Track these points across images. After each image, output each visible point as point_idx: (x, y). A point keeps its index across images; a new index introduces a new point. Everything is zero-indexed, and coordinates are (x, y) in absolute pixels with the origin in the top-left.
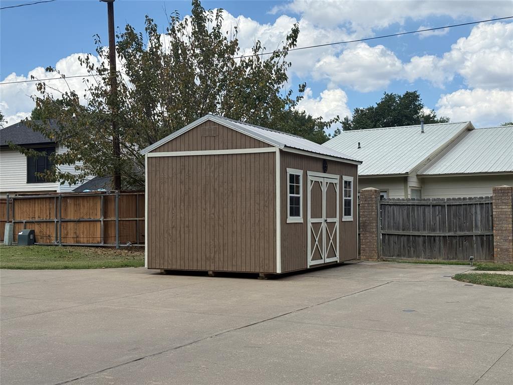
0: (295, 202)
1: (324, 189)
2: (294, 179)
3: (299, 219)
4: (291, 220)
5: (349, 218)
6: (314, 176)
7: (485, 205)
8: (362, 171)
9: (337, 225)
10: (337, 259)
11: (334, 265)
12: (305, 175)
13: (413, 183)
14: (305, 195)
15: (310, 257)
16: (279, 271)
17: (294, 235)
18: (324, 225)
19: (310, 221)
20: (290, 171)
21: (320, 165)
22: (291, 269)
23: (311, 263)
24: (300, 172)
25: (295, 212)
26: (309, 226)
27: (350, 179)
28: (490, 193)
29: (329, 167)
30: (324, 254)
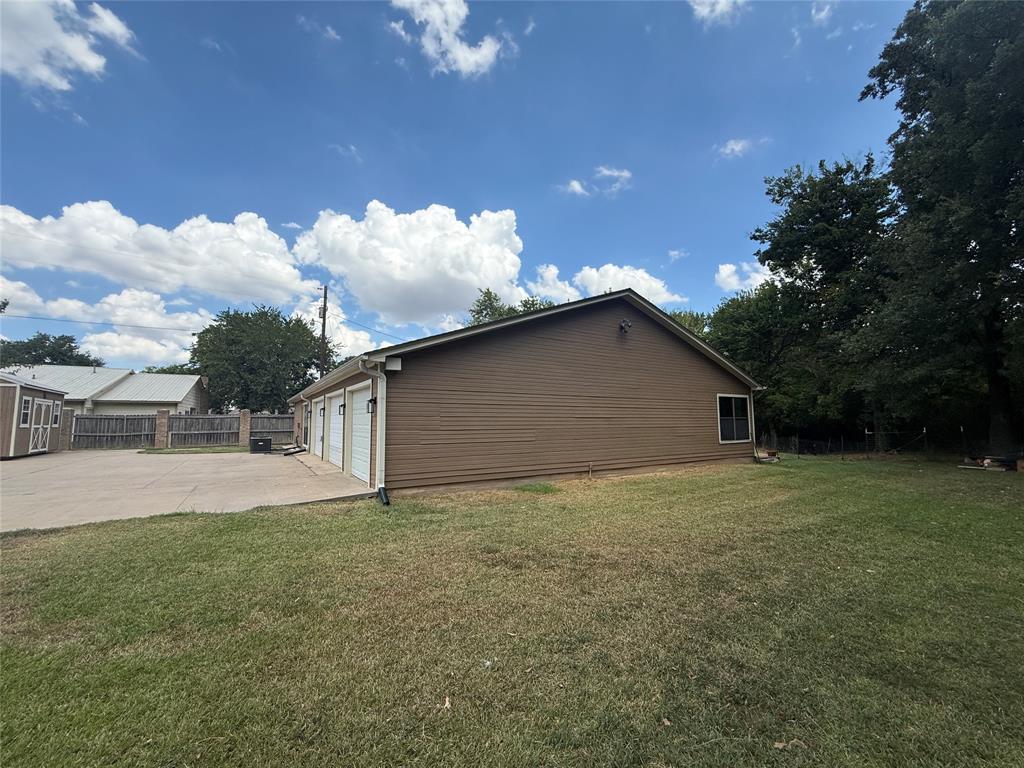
0: (26, 415)
1: (44, 408)
2: (27, 402)
3: (27, 426)
4: (22, 426)
5: (56, 426)
6: (38, 401)
7: (152, 419)
8: (66, 397)
9: (49, 430)
10: (46, 449)
11: (44, 453)
12: (33, 401)
13: (88, 405)
14: (32, 412)
15: (31, 448)
16: (11, 455)
17: (23, 435)
18: (41, 429)
19: (33, 426)
20: (25, 398)
21: (42, 395)
22: (19, 455)
23: (31, 451)
24: (30, 399)
25: (25, 422)
26: (32, 429)
27: (59, 403)
28: (155, 413)
29: (47, 396)
30: (39, 446)
